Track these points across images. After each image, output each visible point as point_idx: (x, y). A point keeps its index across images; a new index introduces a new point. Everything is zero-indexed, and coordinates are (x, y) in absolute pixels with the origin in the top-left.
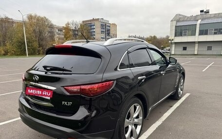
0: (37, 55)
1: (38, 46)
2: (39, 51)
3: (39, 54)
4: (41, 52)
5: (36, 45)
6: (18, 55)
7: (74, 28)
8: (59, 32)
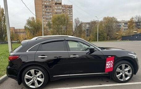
0: (106, 40)
1: (107, 35)
2: (107, 38)
3: (107, 40)
4: (108, 39)
5: (105, 34)
6: (95, 41)
7: (137, 21)
8: (125, 25)
